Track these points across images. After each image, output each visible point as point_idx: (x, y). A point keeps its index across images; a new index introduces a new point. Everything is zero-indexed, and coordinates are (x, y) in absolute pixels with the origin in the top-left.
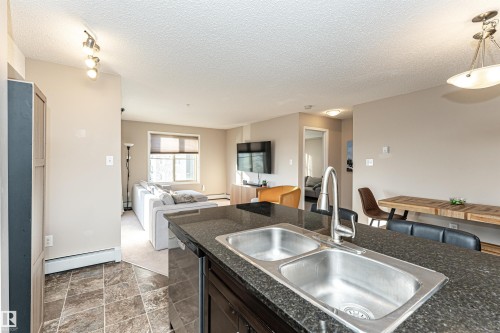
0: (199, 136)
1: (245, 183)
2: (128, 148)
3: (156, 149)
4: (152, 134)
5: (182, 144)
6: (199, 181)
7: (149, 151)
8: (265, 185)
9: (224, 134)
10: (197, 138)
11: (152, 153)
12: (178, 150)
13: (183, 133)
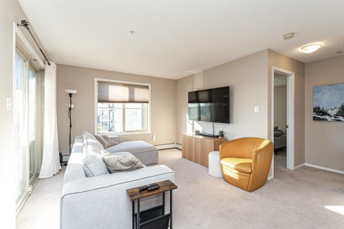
0: (149, 85)
1: (198, 133)
2: (70, 95)
3: (104, 98)
4: (99, 82)
5: (132, 93)
6: (149, 132)
7: (96, 100)
8: (222, 136)
9: (175, 84)
10: (147, 87)
11: (99, 101)
12: (127, 99)
13: (133, 82)
